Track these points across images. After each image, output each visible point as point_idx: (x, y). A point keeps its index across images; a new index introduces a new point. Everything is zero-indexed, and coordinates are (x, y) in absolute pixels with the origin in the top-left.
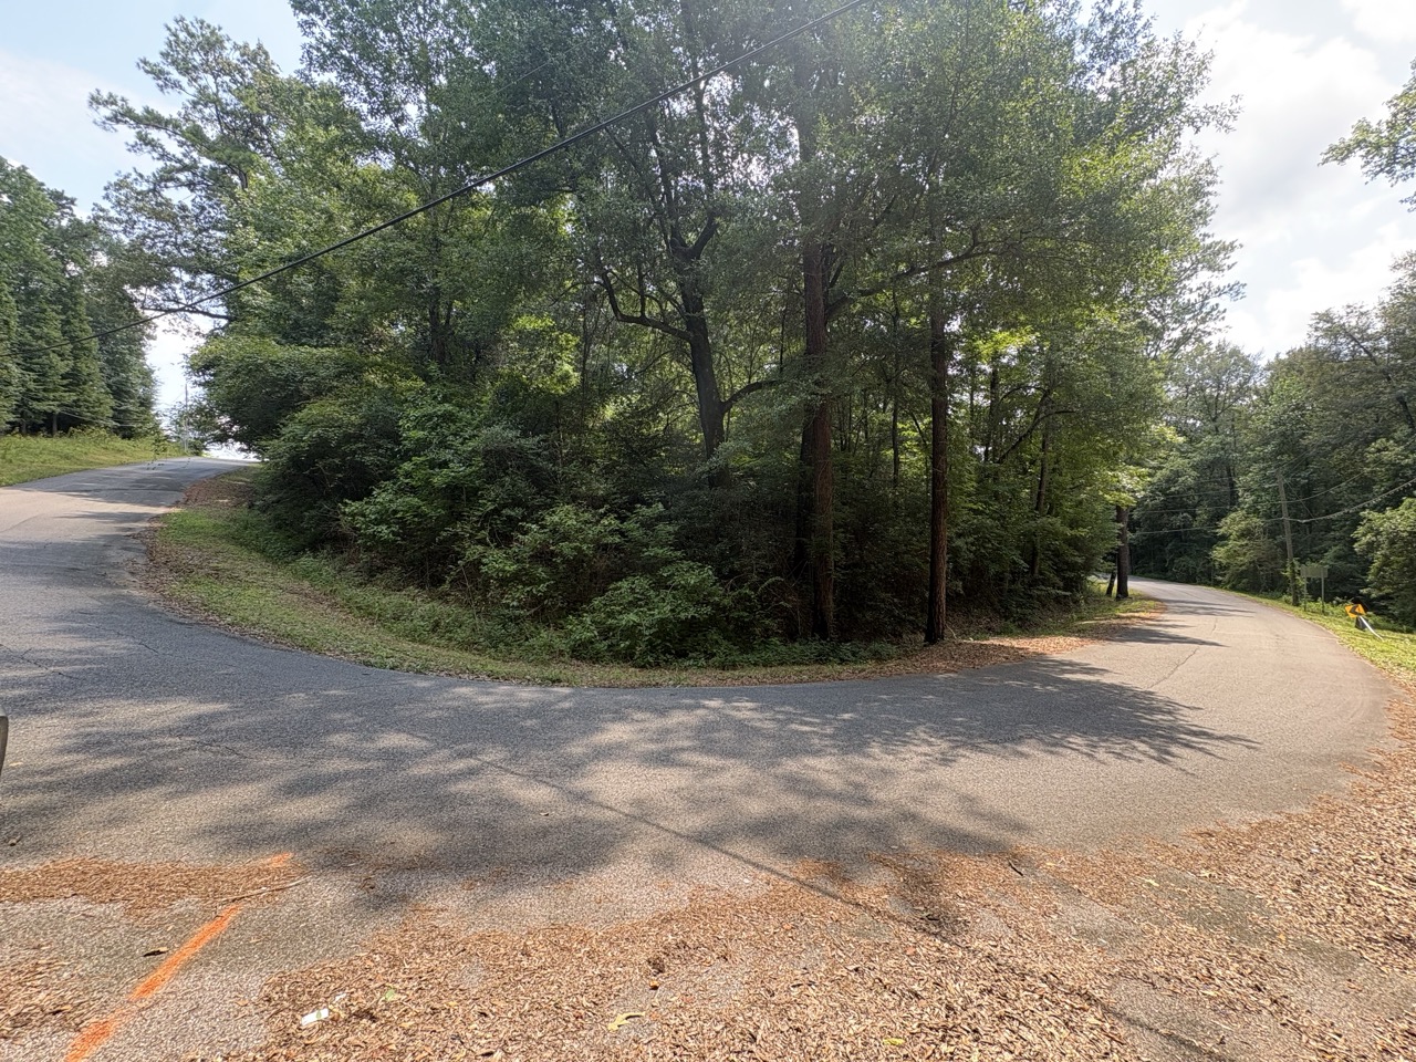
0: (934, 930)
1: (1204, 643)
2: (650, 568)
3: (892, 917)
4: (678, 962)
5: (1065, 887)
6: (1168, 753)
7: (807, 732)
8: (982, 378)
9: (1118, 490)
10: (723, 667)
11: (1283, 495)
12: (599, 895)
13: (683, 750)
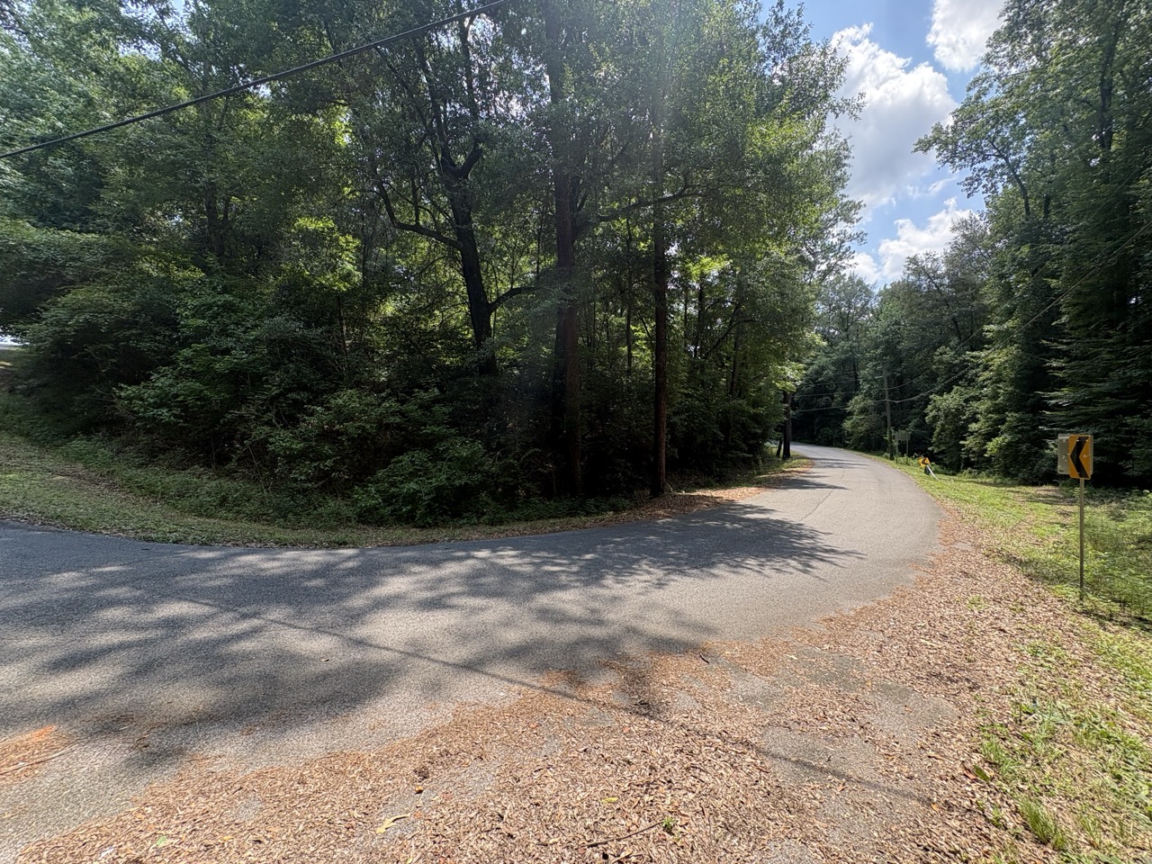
0: (644, 711)
1: (836, 487)
2: (428, 443)
3: (614, 707)
4: (441, 767)
5: (737, 668)
6: (809, 566)
7: (556, 572)
8: (692, 293)
9: (784, 380)
10: (492, 523)
11: (886, 384)
12: (373, 722)
13: (453, 594)
